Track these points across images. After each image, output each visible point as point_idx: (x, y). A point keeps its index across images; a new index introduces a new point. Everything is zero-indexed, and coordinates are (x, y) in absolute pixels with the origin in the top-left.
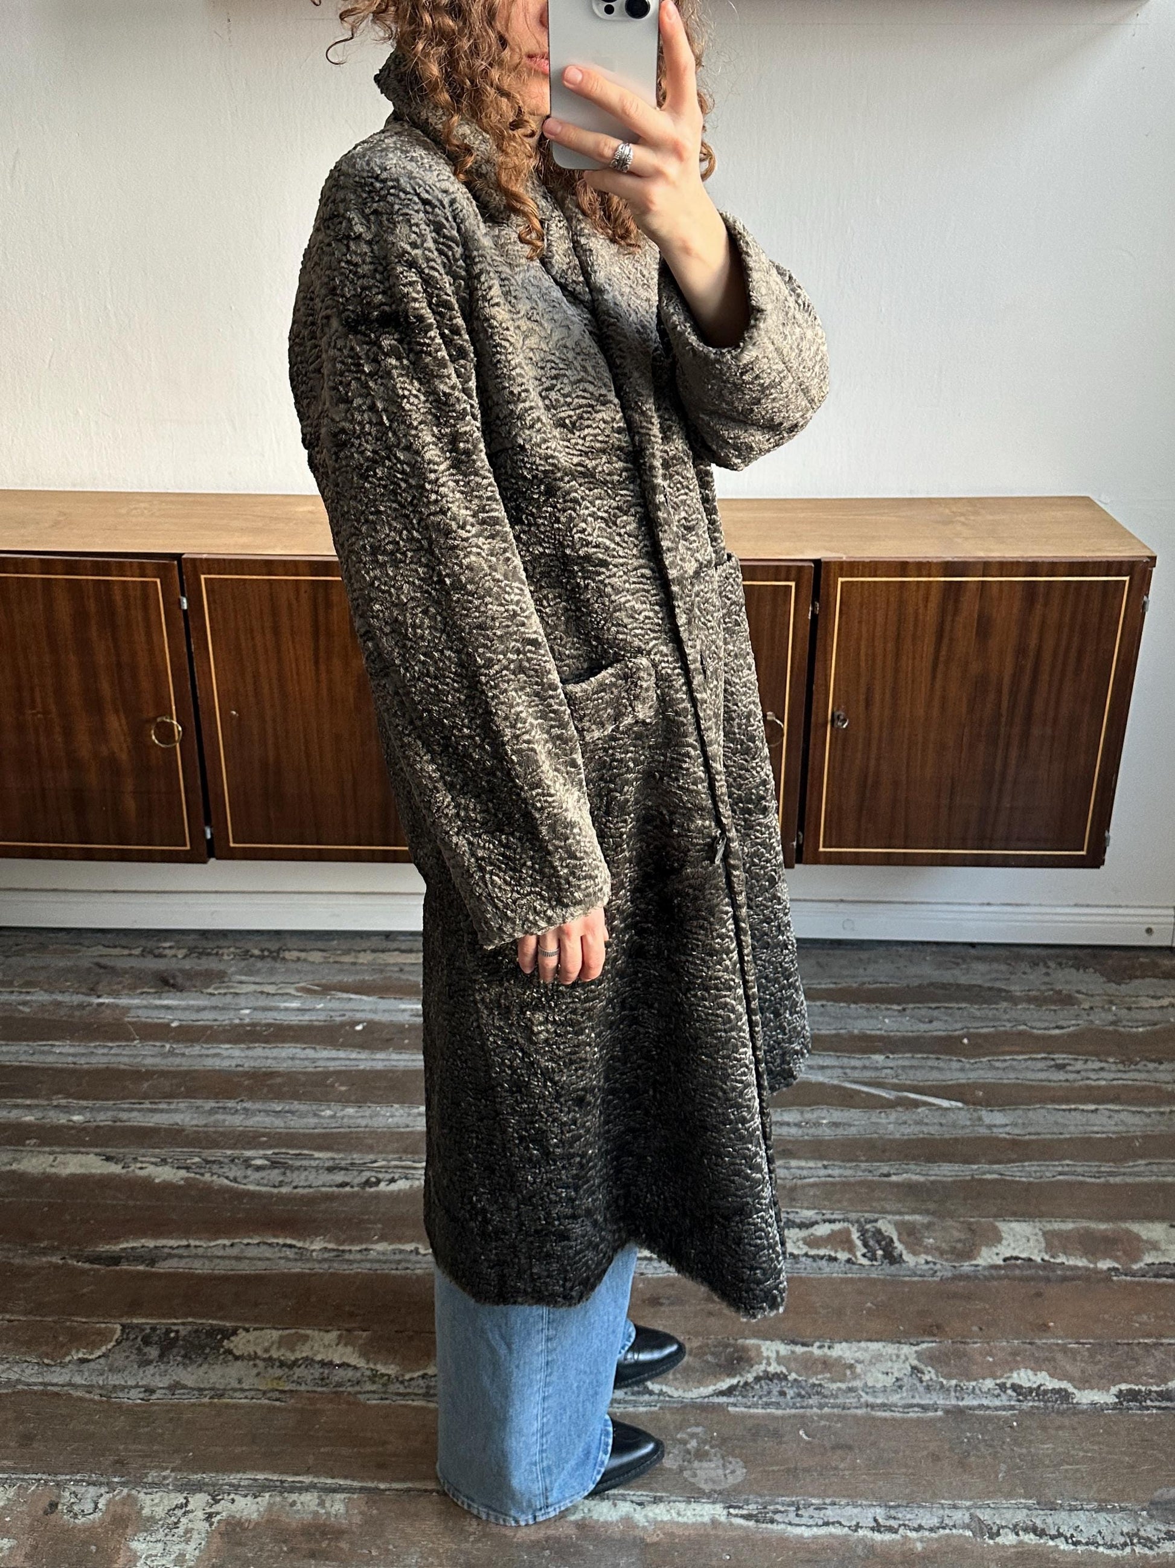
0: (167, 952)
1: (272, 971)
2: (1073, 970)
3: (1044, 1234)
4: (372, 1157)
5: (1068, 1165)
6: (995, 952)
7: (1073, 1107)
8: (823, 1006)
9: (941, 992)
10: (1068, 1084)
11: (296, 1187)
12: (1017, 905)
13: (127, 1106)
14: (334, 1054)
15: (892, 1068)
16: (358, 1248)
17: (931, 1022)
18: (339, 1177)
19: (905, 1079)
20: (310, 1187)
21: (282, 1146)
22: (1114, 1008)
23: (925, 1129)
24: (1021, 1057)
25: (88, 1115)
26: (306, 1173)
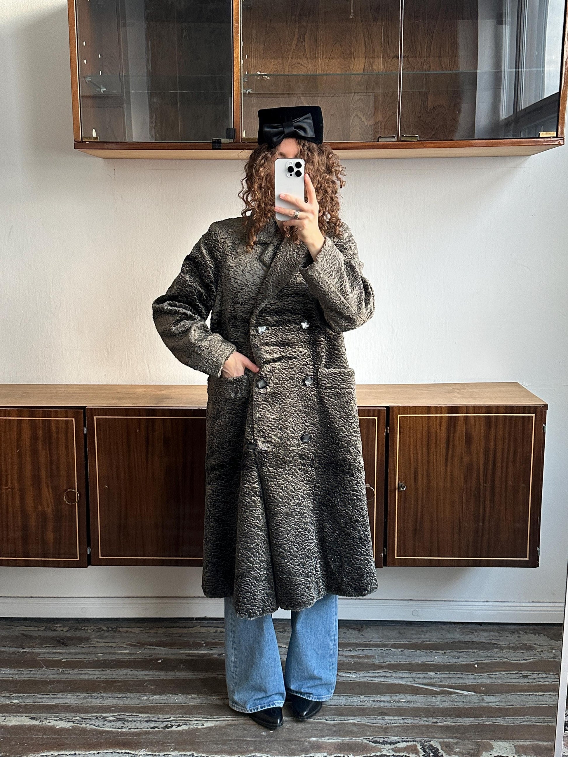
0: (58, 629)
1: (113, 637)
2: (533, 635)
3: (515, 746)
4: (169, 716)
5: (528, 718)
6: (492, 627)
7: (531, 694)
8: (402, 651)
9: (464, 645)
10: (528, 684)
11: (130, 729)
12: (501, 602)
13: (40, 696)
14: (147, 673)
15: (438, 678)
16: (163, 754)
17: (458, 658)
18: (152, 725)
19: (445, 683)
20: (137, 729)
21: (122, 712)
22: (554, 651)
23: (456, 704)
24: (504, 673)
25: (21, 700)
26: (135, 723)
